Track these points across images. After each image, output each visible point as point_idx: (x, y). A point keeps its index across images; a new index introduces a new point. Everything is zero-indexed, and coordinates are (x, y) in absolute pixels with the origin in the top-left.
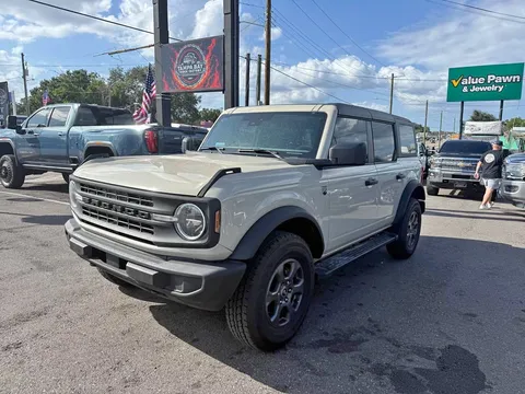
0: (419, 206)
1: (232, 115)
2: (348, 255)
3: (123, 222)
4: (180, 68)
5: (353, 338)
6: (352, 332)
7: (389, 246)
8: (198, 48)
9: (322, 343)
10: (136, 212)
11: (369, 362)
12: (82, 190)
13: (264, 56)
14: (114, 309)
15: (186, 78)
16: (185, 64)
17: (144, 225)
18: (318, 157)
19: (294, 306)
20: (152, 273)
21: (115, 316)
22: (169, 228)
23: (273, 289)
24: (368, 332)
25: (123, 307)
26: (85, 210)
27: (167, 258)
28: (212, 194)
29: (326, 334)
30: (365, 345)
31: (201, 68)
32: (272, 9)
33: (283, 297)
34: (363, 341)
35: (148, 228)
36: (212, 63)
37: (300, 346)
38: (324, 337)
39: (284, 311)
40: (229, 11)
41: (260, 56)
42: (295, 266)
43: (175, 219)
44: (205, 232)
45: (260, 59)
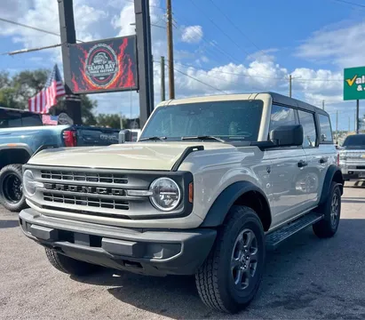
0: (338, 188)
1: (168, 106)
2: (287, 230)
3: (94, 202)
4: (90, 68)
5: (302, 298)
6: (301, 294)
7: (315, 225)
8: (109, 47)
9: (277, 304)
10: (109, 190)
11: (322, 313)
12: (43, 176)
13: (167, 58)
14: (73, 294)
15: (98, 78)
16: (96, 64)
17: (117, 201)
18: (259, 139)
19: (251, 273)
20: (131, 244)
21: (77, 300)
22: (145, 201)
23: (236, 256)
24: (314, 292)
25: (81, 292)
26: (47, 196)
27: (142, 230)
28: (184, 167)
29: (279, 297)
30: (315, 302)
31: (114, 68)
32: (172, 11)
33: (243, 264)
34: (312, 299)
35: (122, 204)
36: (124, 62)
37: (260, 307)
38: (277, 299)
39: (244, 276)
40: (141, 11)
41: (163, 58)
42: (251, 236)
43: (150, 193)
44: (180, 201)
45: (163, 61)
